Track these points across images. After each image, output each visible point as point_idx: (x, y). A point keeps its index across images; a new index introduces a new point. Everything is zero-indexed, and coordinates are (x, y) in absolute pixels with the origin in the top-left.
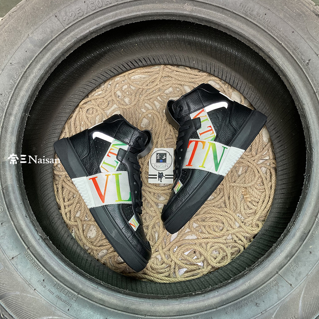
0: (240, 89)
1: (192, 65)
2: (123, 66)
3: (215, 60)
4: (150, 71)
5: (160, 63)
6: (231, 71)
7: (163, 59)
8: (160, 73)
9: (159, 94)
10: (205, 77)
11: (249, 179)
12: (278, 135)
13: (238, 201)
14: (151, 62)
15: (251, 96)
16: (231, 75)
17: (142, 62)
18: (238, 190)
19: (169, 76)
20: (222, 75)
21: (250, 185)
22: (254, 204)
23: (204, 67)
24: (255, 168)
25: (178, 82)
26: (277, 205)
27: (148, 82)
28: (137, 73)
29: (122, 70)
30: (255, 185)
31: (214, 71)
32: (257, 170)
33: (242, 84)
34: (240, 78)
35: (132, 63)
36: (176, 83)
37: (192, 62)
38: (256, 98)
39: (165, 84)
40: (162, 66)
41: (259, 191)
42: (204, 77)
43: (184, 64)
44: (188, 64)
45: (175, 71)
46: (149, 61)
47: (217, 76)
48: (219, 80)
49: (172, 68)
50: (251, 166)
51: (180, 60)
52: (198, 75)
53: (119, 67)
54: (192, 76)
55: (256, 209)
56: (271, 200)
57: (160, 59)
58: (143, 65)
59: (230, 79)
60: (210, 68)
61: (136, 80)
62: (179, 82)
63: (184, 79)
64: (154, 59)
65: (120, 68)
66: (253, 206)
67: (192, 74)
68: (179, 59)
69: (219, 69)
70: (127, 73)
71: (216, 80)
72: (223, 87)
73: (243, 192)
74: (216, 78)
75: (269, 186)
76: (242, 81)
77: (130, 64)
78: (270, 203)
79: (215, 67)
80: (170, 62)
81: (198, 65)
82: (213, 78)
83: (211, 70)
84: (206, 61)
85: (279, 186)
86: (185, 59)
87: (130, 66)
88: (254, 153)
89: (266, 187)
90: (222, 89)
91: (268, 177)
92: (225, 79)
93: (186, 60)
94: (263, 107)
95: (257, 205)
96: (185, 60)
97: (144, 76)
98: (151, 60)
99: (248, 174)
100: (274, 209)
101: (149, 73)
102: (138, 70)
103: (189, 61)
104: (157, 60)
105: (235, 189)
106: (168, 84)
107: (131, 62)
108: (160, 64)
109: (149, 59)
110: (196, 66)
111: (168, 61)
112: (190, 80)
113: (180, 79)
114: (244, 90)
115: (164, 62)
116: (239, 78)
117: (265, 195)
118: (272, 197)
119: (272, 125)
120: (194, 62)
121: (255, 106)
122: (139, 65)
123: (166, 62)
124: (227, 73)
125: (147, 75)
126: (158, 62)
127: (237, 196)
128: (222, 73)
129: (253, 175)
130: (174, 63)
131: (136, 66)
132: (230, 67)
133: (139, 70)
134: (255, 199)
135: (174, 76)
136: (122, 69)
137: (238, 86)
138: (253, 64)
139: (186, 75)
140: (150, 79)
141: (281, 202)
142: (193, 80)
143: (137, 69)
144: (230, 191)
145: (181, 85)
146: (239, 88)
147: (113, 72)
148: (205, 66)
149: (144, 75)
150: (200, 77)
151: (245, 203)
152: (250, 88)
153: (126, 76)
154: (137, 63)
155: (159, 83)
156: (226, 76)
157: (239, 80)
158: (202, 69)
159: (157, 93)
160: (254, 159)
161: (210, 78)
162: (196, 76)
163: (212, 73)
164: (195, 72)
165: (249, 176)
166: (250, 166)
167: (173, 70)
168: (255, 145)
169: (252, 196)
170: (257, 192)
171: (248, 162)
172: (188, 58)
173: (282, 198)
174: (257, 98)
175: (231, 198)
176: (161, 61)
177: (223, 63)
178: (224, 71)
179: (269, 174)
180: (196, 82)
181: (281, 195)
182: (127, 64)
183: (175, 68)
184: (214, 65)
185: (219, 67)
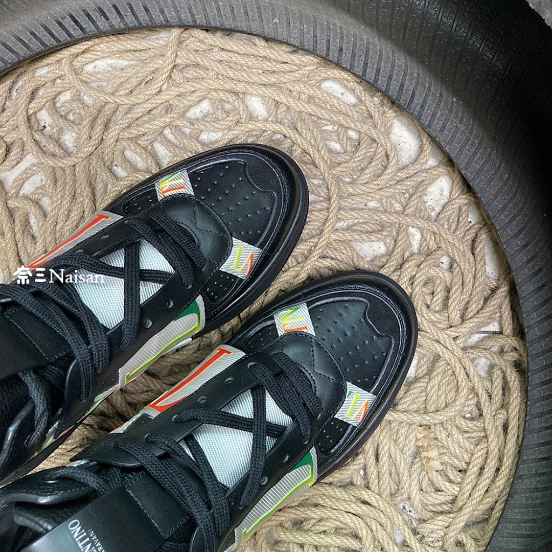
0: (419, 112)
1: (269, 32)
2: (46, 29)
3: (345, 17)
4: (140, 47)
5: (168, 21)
6: (393, 52)
7: (175, 7)
8: (169, 54)
9: (168, 120)
10: (312, 68)
11: (439, 397)
12: (537, 268)
13: (403, 467)
14: (136, 17)
15: (454, 136)
16: (393, 67)
17: (107, 19)
18: (403, 431)
19: (197, 65)
20: (366, 64)
21: (440, 417)
22: (452, 477)
23: (309, 37)
24: (458, 365)
25: (225, 83)
26: (525, 497)
27: (134, 81)
28: (98, 53)
29: (42, 43)
30: (457, 418)
31: (341, 50)
32: (465, 369)
33: (427, 95)
34: (421, 75)
35: (76, 22)
36: (220, 87)
37: (268, 19)
38: (470, 142)
39: (183, 91)
40: (175, 32)
41: (467, 435)
42: (307, 68)
43: (243, 26)
44: (255, 27)
45: (217, 49)
46: (129, 13)
47: (349, 67)
48: (355, 79)
49: (207, 38)
50: (446, 356)
51: (232, 11)
52: (289, 61)
53: (32, 33)
54: (269, 64)
55: (457, 493)
56: (505, 471)
57: (165, 10)
58: (110, 28)
59: (390, 78)
60: (328, 41)
61: (99, 76)
62: (229, 85)
63: (244, 74)
64: (147, 10)
65: (35, 35)
66: (447, 484)
67: (269, 60)
68: (228, 10)
69: (355, 45)
70: (66, 53)
71: (347, 81)
72: (368, 103)
73: (417, 440)
74: (345, 75)
75: (500, 423)
76: (427, 86)
77: (68, 23)
78: (501, 482)
79: (342, 38)
80: (200, 19)
81: (289, 30)
82: (335, 71)
83: (328, 49)
84: (315, 17)
85: (535, 435)
86: (249, 9)
87: (67, 32)
88: (455, 315)
89: (489, 427)
90: (364, 108)
91: (497, 392)
92: (373, 78)
93: (250, 13)
94: (492, 172)
95: (460, 480)
96: (246, 13)
97: (122, 63)
98: (137, 13)
99: (435, 381)
100: (517, 511)
101: (137, 54)
102: (101, 43)
103: (260, 16)
104: (158, 13)
105: (395, 430)
106: (193, 89)
107: (72, 17)
108: (167, 26)
109: (131, 8)
110: (282, 34)
111: (193, 15)
112: (265, 80)
113: (231, 75)
114: (434, 115)
115: (180, 19)
116: (419, 75)
117: (484, 451)
118: (508, 462)
119: (520, 232)
120: (276, 20)
121: (466, 169)
122: (97, 27)
123: (186, 18)
124: (380, 58)
125: (132, 60)
126: (159, 18)
127: (402, 451)
128: (363, 56)
129: (452, 385)
130: (212, 22)
131: (87, 30)
132: (390, 38)
133: (103, 45)
134: (455, 460)
135: (212, 64)
136: (43, 39)
137: (415, 101)
138: (461, 28)
139: (251, 62)
140: (139, 72)
141: (539, 486)
142: (273, 79)
143: (97, 41)
144: (382, 438)
145: (236, 93)
146: (418, 108)
147: (13, 51)
148: (312, 33)
149: (124, 59)
150: (295, 67)
151: (424, 473)
152: (451, 111)
153: (63, 62)
154: (93, 22)
155: (165, 87)
156: (378, 70)
157: (417, 84)
158: (301, 44)
159: (161, 117)
160: (457, 335)
161: (326, 73)
162: (284, 66)
163: (333, 57)
164: (281, 53)
165: (439, 390)
166: (442, 356)
167: (211, 45)
168: (459, 291)
169: (445, 450)
170: (461, 440)
171: (436, 344)
172: (258, 8)
173: (542, 474)
174: (473, 145)
175: (384, 459)
176: (171, 15)
177: (371, 26)
178: (371, 53)
179: (498, 382)
180: (284, 83)
181: (539, 463)
182: (60, 24)
183: (216, 39)
184: (339, 31)
185: (355, 38)
